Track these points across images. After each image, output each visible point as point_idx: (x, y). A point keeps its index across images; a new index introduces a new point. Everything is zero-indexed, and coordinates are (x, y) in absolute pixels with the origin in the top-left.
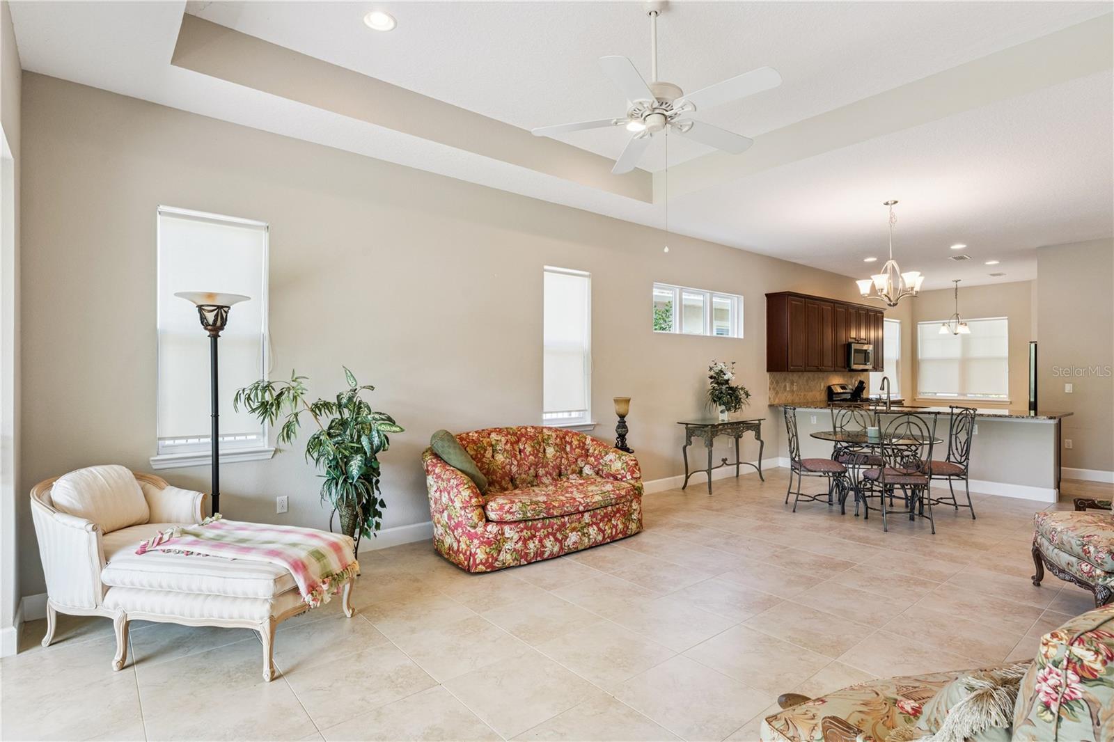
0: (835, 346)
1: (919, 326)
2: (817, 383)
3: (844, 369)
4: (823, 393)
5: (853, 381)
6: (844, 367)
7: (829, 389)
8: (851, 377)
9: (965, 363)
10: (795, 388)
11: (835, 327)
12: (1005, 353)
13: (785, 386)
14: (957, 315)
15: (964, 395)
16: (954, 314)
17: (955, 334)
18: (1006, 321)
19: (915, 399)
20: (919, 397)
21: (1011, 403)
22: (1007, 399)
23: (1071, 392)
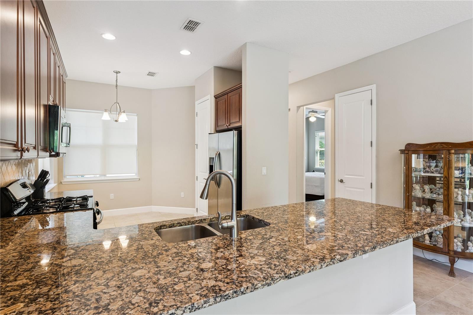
9: (105, 148)
12: (135, 142)
14: (118, 103)
15: (105, 175)
16: (115, 103)
17: (116, 121)
18: (136, 117)
19: (61, 182)
20: (65, 180)
21: (139, 179)
22: (136, 177)
23: (266, 174)
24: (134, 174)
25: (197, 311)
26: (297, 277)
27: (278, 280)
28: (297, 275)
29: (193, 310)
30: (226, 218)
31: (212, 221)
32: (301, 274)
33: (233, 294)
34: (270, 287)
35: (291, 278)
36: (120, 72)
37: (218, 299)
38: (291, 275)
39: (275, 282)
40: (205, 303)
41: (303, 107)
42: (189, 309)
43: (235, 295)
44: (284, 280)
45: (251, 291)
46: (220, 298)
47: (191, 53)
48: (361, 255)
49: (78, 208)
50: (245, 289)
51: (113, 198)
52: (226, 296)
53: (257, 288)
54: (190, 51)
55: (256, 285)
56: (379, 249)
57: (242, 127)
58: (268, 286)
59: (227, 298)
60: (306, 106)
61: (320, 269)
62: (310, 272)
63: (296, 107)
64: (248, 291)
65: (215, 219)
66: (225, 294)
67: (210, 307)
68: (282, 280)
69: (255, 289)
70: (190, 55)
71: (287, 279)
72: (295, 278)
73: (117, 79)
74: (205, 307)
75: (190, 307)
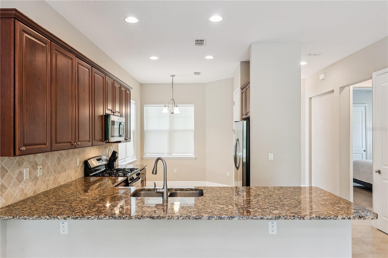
0: (92, 117)
1: (145, 107)
2: (72, 160)
3: (101, 143)
4: (79, 169)
5: (107, 151)
6: (102, 141)
7: (86, 163)
8: (105, 148)
9: (171, 133)
10: (39, 173)
11: (93, 103)
12: (193, 127)
13: (21, 173)
14: (173, 100)
15: (171, 154)
16: (171, 99)
17: (172, 113)
18: (193, 107)
19: (143, 158)
20: (146, 156)
21: (196, 158)
22: (193, 156)
23: (273, 160)
24: (192, 154)
25: (100, 220)
26: (158, 220)
27: (145, 218)
28: (159, 218)
29: (99, 219)
30: (188, 190)
31: (177, 191)
32: (162, 219)
33: (118, 218)
34: (140, 220)
35: (154, 219)
36: (175, 76)
37: (111, 218)
38: (154, 217)
39: (143, 218)
40: (104, 217)
41: (349, 87)
42: (97, 218)
43: (119, 218)
44: (149, 219)
45: (129, 219)
46: (111, 217)
47: (214, 57)
48: (216, 219)
49: (122, 175)
50: (125, 217)
51: (176, 172)
52: (114, 217)
53: (132, 218)
54: (212, 56)
55: (131, 217)
56: (238, 219)
57: (250, 117)
58: (139, 219)
59: (115, 218)
60: (354, 86)
61: (177, 219)
62: (169, 219)
63: (339, 88)
64: (127, 218)
65: (179, 189)
66: (114, 216)
67: (107, 220)
68: (148, 219)
69: (131, 218)
70: (213, 58)
71: (151, 219)
72: (157, 220)
73: (173, 81)
74: (104, 219)
75: (97, 217)
